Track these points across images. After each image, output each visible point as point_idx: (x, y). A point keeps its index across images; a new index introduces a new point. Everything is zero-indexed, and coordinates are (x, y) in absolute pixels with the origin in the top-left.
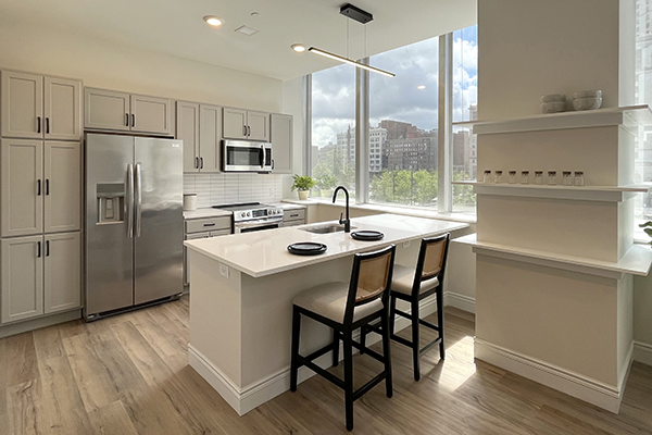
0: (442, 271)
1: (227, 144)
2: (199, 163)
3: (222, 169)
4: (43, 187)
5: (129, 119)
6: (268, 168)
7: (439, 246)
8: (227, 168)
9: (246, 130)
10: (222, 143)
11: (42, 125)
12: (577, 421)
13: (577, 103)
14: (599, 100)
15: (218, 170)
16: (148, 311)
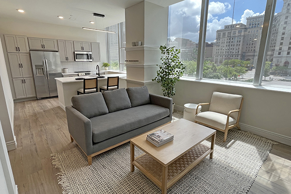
1: (76, 53)
2: (67, 59)
3: (75, 60)
4: (21, 66)
5: (43, 46)
6: (91, 60)
7: (115, 79)
8: (76, 60)
9: (82, 48)
10: (74, 52)
11: (18, 49)
15: (74, 60)
16: (55, 99)
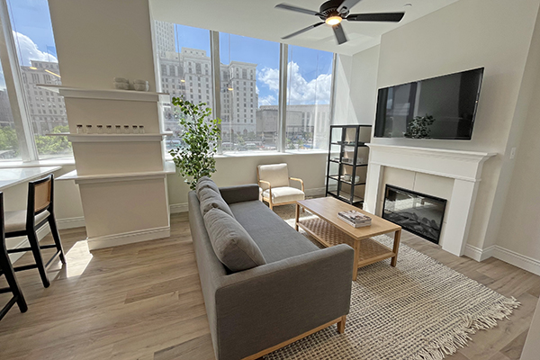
0: (51, 205)
7: (45, 185)
12: (156, 248)
13: (137, 86)
14: (147, 86)
